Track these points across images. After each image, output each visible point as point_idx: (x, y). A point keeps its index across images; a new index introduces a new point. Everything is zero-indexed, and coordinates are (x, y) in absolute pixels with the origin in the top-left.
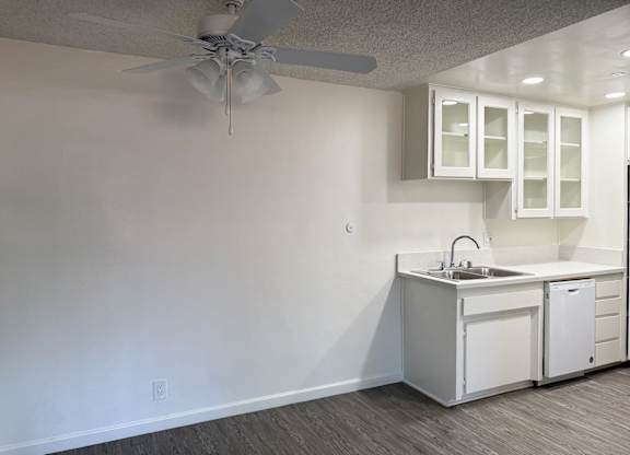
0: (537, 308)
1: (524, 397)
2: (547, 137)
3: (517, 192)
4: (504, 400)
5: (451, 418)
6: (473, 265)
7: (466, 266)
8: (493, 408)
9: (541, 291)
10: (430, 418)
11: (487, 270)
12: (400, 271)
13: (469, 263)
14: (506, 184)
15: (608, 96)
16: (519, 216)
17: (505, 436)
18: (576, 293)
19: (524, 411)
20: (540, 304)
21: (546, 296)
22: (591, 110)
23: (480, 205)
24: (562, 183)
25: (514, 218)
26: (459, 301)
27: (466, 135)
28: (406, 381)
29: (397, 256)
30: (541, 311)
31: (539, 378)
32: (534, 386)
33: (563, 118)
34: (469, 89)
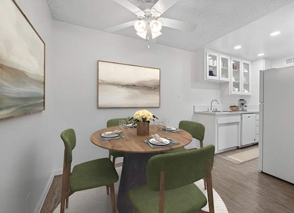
0: (239, 122)
1: (235, 151)
3: (231, 85)
9: (240, 117)
12: (195, 111)
13: (216, 109)
14: (228, 83)
15: (259, 55)
16: (232, 93)
18: (250, 118)
20: (240, 121)
21: (242, 118)
22: (252, 61)
24: (244, 84)
25: (230, 94)
26: (216, 119)
29: (194, 106)
30: (240, 123)
31: (239, 146)
32: (238, 148)
33: (244, 63)
34: (217, 51)
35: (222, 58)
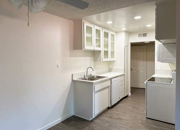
1: (107, 112)
2: (108, 39)
3: (103, 54)
4: (103, 114)
5: (92, 124)
6: (92, 75)
7: (90, 76)
8: (102, 118)
9: (110, 81)
10: (87, 126)
11: (95, 76)
12: (73, 79)
13: (91, 75)
14: (100, 52)
15: (122, 29)
16: (103, 61)
17: (109, 126)
18: (117, 81)
19: (110, 117)
20: (110, 85)
22: (116, 32)
23: (92, 58)
24: (111, 51)
25: (102, 61)
26: (93, 87)
27: (91, 37)
28: (75, 115)
29: (72, 74)
30: (110, 87)
31: (110, 106)
32: (109, 108)
33: (111, 34)
34: (92, 23)
35: (96, 29)
